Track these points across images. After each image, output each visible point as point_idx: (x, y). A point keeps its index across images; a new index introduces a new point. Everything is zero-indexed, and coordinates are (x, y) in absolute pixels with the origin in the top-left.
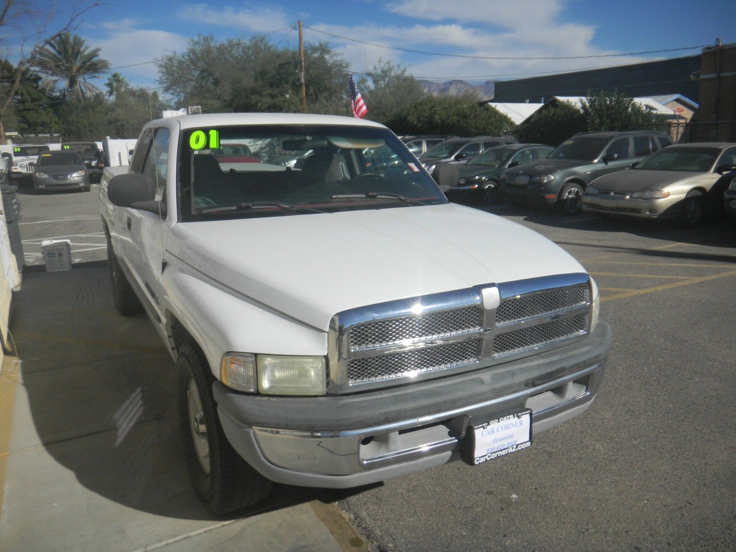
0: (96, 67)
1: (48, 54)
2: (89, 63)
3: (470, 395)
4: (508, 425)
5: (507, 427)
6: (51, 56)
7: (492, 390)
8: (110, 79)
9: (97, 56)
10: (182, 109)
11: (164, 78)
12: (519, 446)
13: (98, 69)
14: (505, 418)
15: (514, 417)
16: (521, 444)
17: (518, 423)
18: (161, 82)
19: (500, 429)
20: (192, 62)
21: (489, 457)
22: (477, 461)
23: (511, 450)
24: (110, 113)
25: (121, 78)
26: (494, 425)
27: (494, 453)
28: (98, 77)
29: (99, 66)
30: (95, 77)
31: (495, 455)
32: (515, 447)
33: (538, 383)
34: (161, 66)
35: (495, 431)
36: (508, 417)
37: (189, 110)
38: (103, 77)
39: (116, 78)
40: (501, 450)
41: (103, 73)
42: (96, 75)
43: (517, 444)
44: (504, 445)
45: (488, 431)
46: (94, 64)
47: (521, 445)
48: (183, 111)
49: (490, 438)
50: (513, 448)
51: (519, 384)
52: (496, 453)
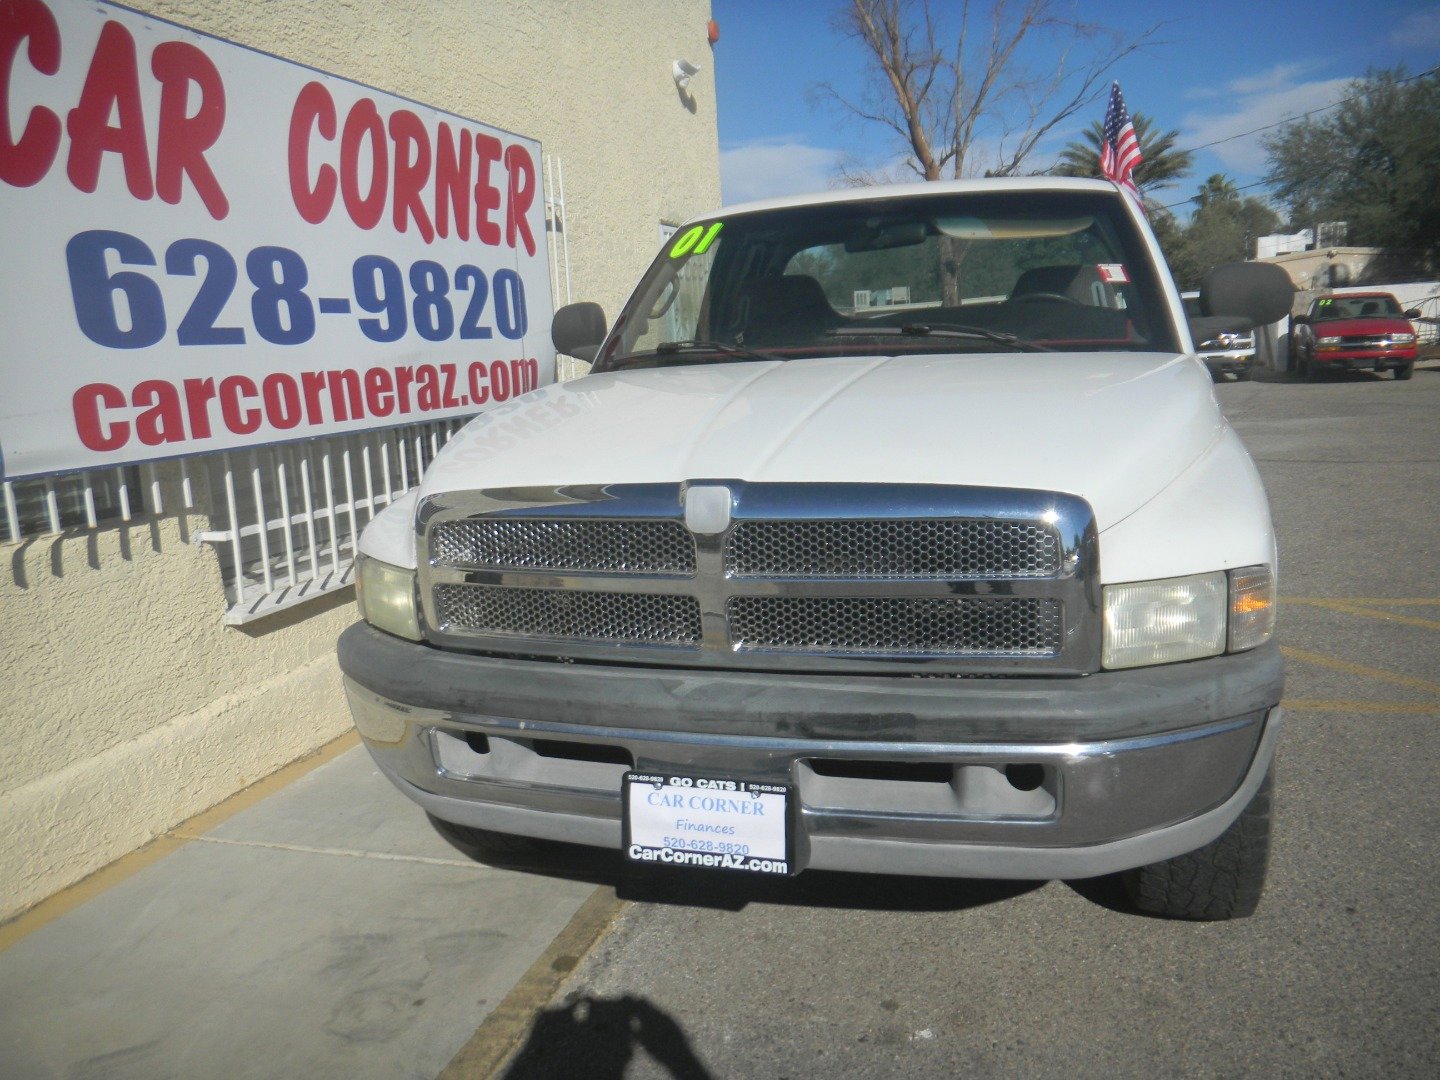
0: (1165, 167)
1: (1085, 155)
2: (1153, 162)
3: (626, 706)
4: (721, 803)
5: (719, 806)
6: (1088, 158)
7: (681, 710)
8: (1202, 188)
9: (1170, 146)
10: (1303, 231)
11: (1278, 171)
12: (752, 862)
13: (1168, 170)
14: (712, 782)
15: (738, 789)
16: (761, 860)
17: (751, 808)
18: (1270, 181)
19: (697, 803)
20: (1345, 128)
21: (667, 855)
22: (636, 852)
23: (727, 863)
24: (1176, 252)
25: (1224, 184)
26: (679, 787)
27: (684, 852)
28: (1168, 186)
29: (1169, 165)
30: (1161, 187)
31: (684, 859)
32: (741, 859)
33: (819, 730)
34: (1275, 147)
35: (685, 802)
36: (721, 783)
37: (1319, 231)
38: (1177, 185)
39: (1214, 184)
40: (703, 854)
41: (1179, 176)
42: (1165, 182)
43: (750, 854)
44: (710, 844)
45: (666, 797)
46: (1162, 163)
47: (757, 862)
48: (1305, 235)
49: (669, 814)
50: (734, 861)
51: (759, 718)
52: (688, 856)
